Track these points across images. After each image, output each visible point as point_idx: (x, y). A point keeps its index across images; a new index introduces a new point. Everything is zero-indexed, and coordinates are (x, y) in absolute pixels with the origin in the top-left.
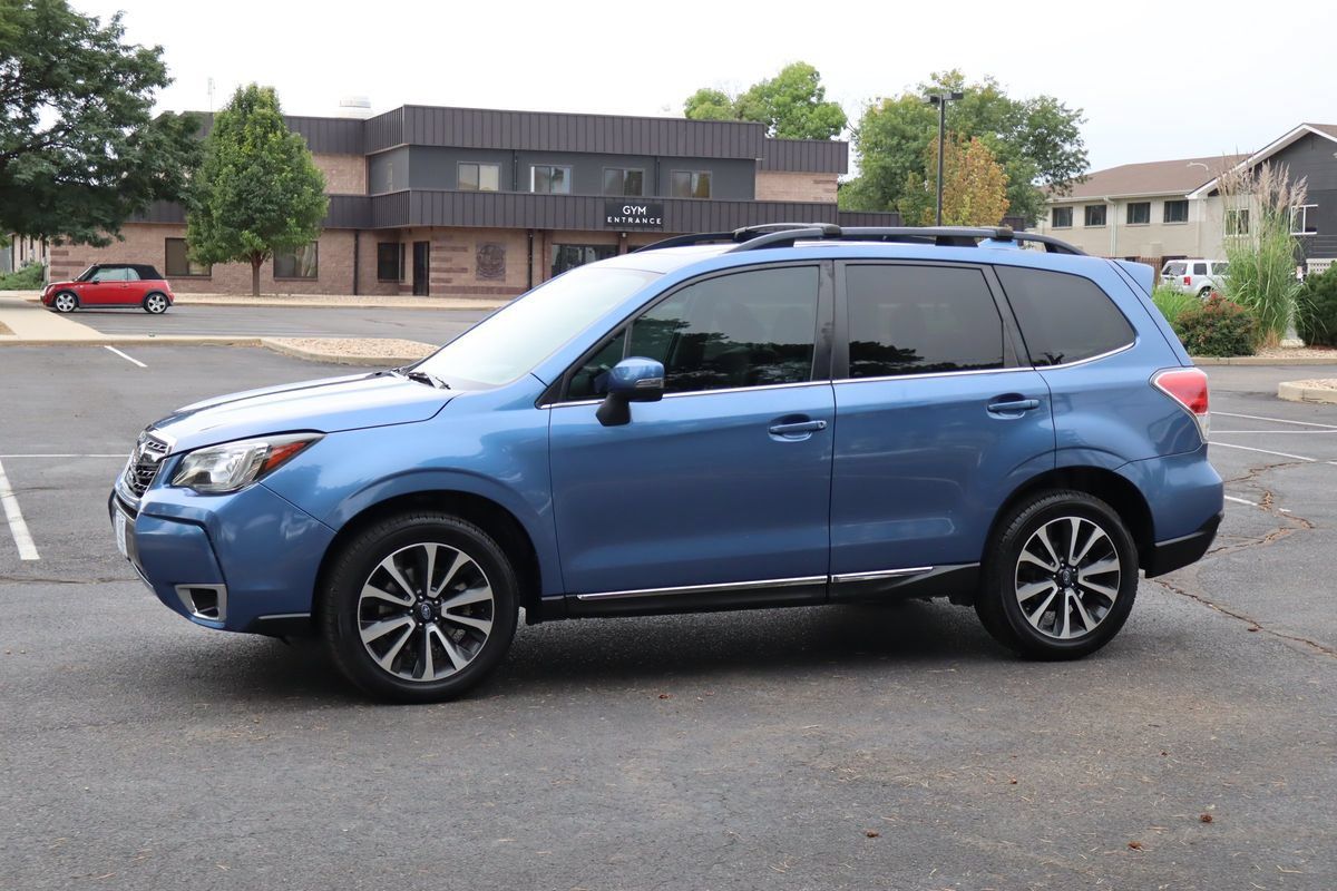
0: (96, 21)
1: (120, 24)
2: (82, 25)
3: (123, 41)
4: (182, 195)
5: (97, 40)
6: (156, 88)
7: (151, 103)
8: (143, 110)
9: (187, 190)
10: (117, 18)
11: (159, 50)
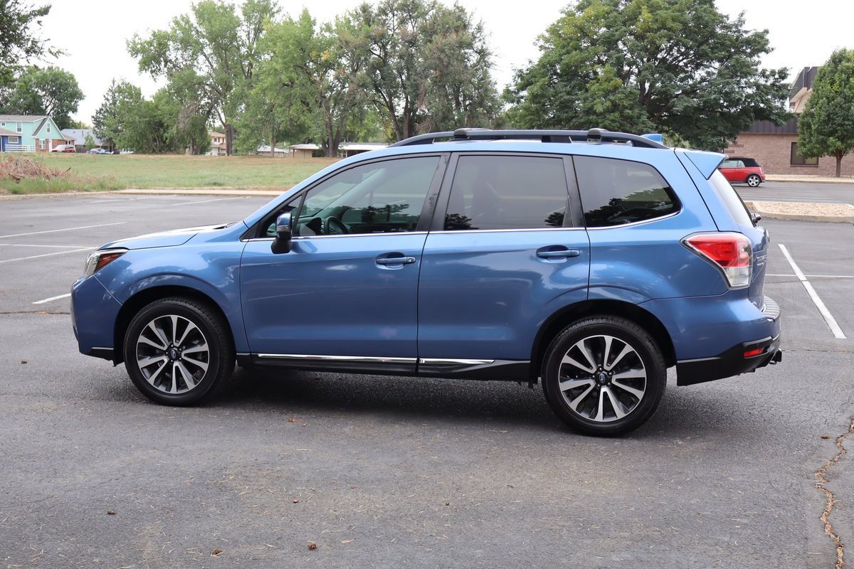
0: (727, 17)
1: (743, 18)
2: (720, 19)
3: (743, 28)
4: (773, 117)
5: (728, 27)
6: (762, 54)
7: (759, 62)
8: (755, 67)
9: (776, 114)
10: (742, 15)
11: (767, 32)
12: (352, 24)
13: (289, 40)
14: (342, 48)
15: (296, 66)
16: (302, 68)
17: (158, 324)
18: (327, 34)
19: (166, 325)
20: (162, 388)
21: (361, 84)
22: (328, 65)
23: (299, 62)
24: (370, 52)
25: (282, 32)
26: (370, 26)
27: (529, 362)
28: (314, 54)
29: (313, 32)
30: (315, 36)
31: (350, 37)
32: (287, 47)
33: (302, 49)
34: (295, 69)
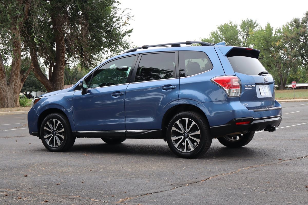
12: (290, 28)
13: (260, 38)
14: (285, 39)
15: (264, 50)
16: (267, 50)
18: (278, 34)
21: (294, 55)
22: (279, 48)
23: (266, 47)
24: (299, 41)
25: (257, 35)
26: (298, 28)
28: (273, 43)
29: (272, 34)
30: (273, 35)
31: (289, 35)
32: (260, 41)
33: (267, 42)
34: (264, 51)
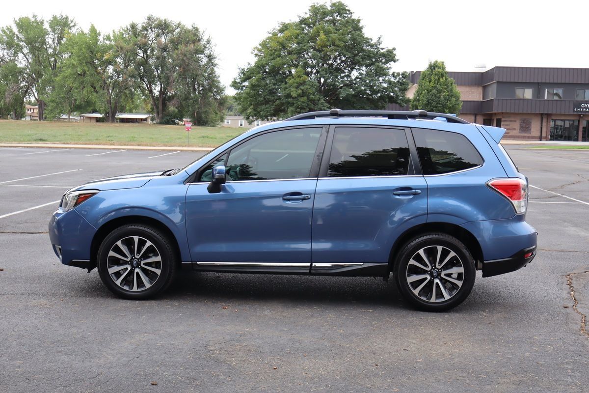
0: (371, 39)
1: (380, 40)
2: (367, 41)
3: (381, 46)
4: (399, 102)
5: (372, 46)
6: (392, 63)
7: (390, 68)
8: (387, 71)
9: (401, 100)
10: (380, 38)
11: (394, 49)
12: (124, 36)
13: (82, 45)
14: (118, 51)
15: (87, 63)
16: (91, 64)
17: (123, 242)
18: (108, 42)
19: (129, 243)
20: (126, 288)
21: (131, 75)
22: (109, 62)
23: (89, 60)
24: (137, 55)
25: (77, 40)
26: (136, 38)
27: (387, 264)
28: (99, 55)
29: (98, 40)
30: (99, 43)
31: (124, 45)
32: (81, 49)
33: (91, 51)
34: (87, 65)
